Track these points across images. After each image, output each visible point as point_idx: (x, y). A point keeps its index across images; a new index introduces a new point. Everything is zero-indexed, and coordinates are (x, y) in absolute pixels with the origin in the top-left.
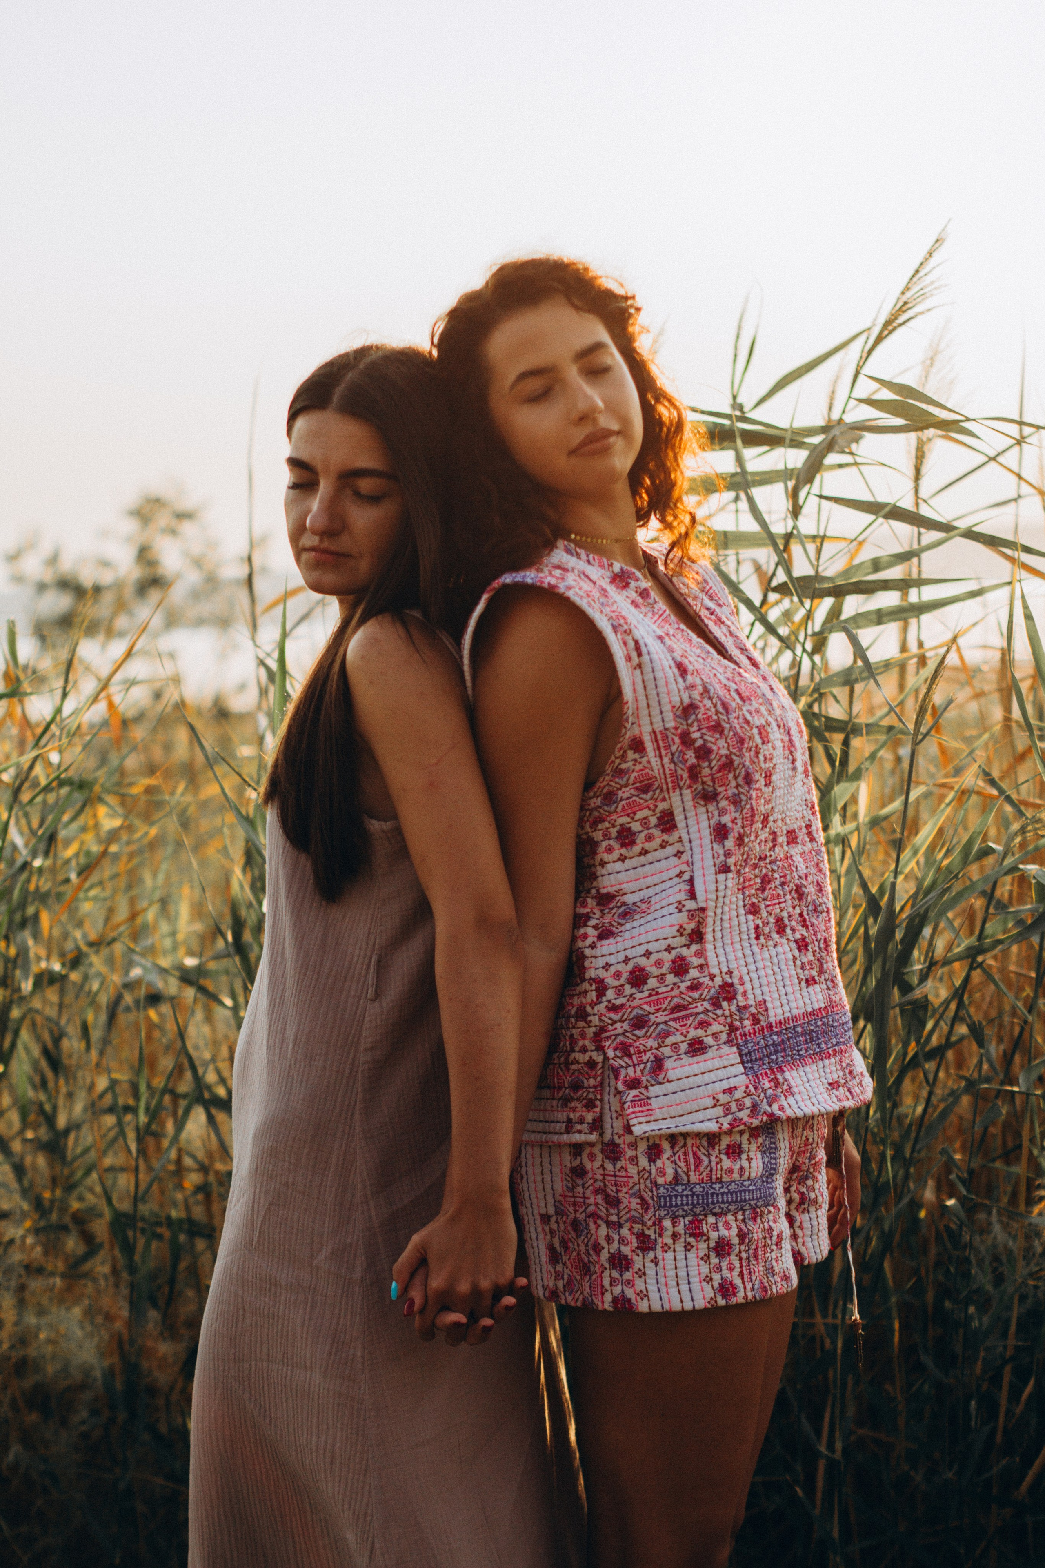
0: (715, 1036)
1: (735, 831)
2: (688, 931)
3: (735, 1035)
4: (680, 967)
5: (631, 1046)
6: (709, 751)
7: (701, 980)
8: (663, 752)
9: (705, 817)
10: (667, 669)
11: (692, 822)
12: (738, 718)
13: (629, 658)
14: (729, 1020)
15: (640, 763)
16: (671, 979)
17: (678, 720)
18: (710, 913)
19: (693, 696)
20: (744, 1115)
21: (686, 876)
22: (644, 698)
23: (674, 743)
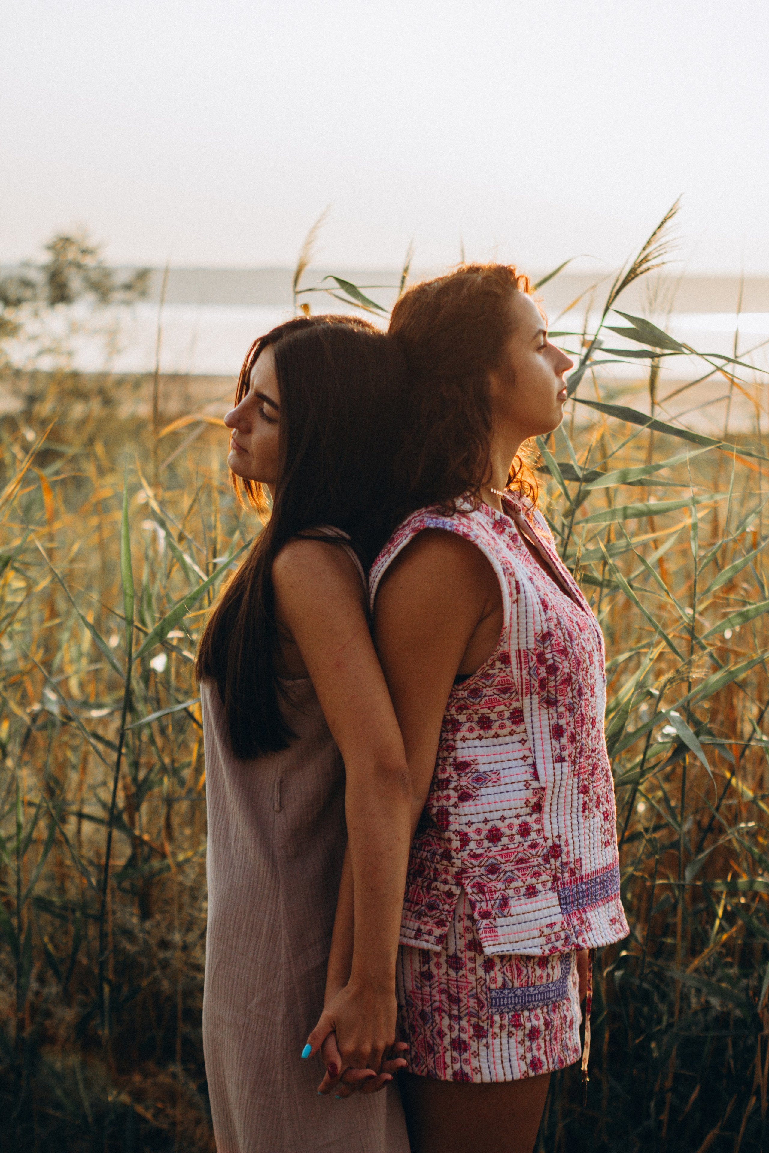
0: (543, 883)
1: (569, 731)
2: (532, 804)
3: (557, 883)
4: (525, 830)
5: (485, 886)
6: (556, 669)
7: (538, 841)
8: (523, 666)
9: (546, 716)
10: (536, 604)
11: (536, 719)
12: (578, 645)
13: (511, 595)
14: (554, 872)
15: (505, 671)
16: (518, 838)
17: (538, 643)
18: (549, 792)
19: (550, 627)
20: (559, 944)
21: (530, 761)
22: (517, 625)
23: (532, 660)
